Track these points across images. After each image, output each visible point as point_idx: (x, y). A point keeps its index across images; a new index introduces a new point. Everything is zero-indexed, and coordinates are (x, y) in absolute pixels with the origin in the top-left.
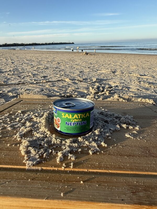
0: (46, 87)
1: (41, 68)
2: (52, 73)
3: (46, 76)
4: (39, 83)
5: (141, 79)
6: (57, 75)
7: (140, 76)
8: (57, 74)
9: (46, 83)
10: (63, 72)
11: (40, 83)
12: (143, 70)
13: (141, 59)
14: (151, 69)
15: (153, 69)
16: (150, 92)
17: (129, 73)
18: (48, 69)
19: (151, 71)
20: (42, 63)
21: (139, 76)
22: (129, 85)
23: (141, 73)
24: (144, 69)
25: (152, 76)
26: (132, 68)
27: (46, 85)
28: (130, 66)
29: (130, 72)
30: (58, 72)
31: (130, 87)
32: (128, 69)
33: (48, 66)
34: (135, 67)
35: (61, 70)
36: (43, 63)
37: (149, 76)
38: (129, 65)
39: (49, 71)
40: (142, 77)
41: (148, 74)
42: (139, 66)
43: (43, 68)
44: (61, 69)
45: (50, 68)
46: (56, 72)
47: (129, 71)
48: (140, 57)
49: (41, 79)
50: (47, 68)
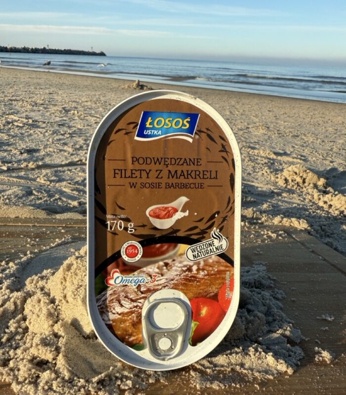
0: (39, 182)
1: (16, 124)
2: (51, 140)
3: (35, 148)
4: (16, 169)
5: (276, 164)
6: (66, 148)
7: (275, 157)
8: (65, 144)
9: (37, 171)
10: (79, 136)
11: (21, 169)
12: (280, 139)
13: (274, 110)
14: (298, 136)
15: (303, 137)
16: (299, 200)
17: (249, 147)
18: (38, 127)
19: (299, 142)
20: (16, 107)
21: (273, 156)
22: (251, 179)
23: (276, 147)
24: (283, 136)
25: (302, 156)
26: (256, 133)
27: (38, 177)
28: (250, 126)
29: (252, 145)
30: (68, 138)
31: (253, 184)
32: (246, 135)
33: (37, 118)
34: (261, 131)
35: (74, 132)
36: (22, 107)
37: (296, 156)
38: (248, 124)
39: (41, 133)
40: (279, 158)
41: (293, 152)
42: (271, 129)
43: (25, 124)
44: (74, 129)
45: (44, 125)
46: (61, 137)
47: (248, 141)
48: (273, 103)
49: (20, 157)
50: (34, 125)
